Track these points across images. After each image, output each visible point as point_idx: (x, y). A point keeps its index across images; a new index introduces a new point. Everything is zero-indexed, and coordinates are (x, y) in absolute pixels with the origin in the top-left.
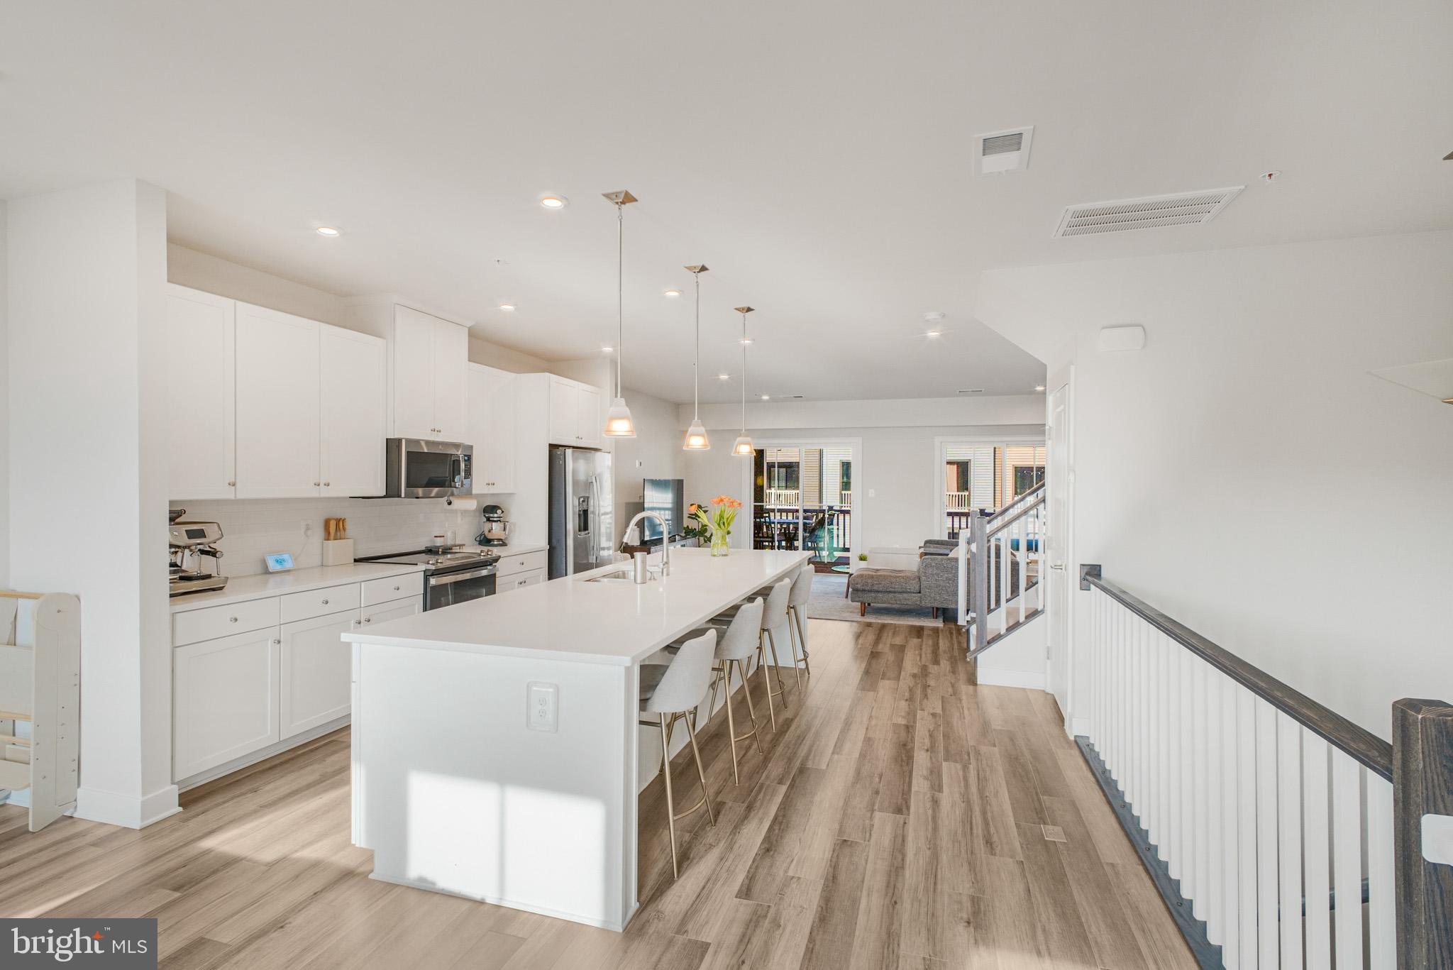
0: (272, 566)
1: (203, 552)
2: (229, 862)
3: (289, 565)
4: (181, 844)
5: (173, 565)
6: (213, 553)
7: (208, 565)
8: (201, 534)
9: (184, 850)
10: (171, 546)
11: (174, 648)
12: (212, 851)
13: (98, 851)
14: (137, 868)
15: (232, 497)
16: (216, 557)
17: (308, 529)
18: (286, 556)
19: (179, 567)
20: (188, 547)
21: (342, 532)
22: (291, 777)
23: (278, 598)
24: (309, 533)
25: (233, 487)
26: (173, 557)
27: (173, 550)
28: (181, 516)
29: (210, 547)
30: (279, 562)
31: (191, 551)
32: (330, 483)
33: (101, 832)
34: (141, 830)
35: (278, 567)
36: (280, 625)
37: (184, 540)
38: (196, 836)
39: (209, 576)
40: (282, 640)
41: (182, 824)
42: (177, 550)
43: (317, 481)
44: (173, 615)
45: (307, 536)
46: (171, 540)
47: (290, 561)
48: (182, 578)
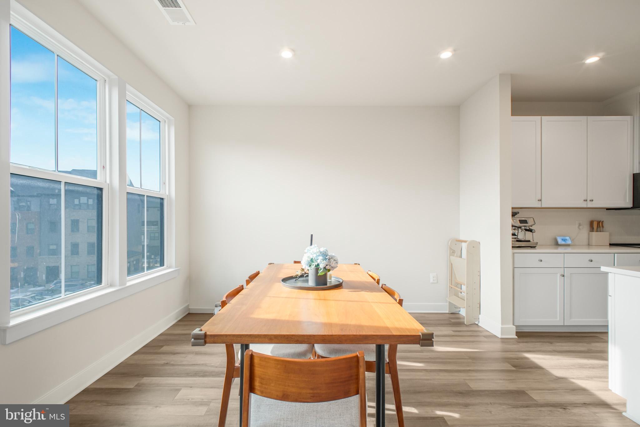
0: (560, 241)
1: (526, 230)
2: (538, 367)
3: (569, 242)
4: (516, 350)
5: (513, 235)
6: (530, 230)
7: (529, 236)
8: (525, 222)
9: (518, 353)
10: (513, 226)
11: (514, 268)
12: (529, 359)
13: (485, 339)
14: (499, 351)
15: (540, 206)
16: (532, 232)
17: (580, 225)
18: (567, 238)
19: (516, 235)
20: (520, 227)
21: (601, 228)
22: (570, 344)
23: (563, 254)
24: (581, 227)
25: (540, 202)
26: (514, 231)
27: (514, 228)
28: (517, 214)
29: (529, 228)
30: (564, 240)
31: (521, 229)
32: (594, 200)
33: (487, 334)
34: (501, 338)
35: (563, 243)
36: (564, 268)
37: (518, 224)
38: (523, 350)
39: (529, 241)
40: (565, 275)
41: (517, 343)
42: (515, 228)
43: (585, 198)
44: (514, 253)
45: (579, 229)
46: (513, 223)
47: (570, 240)
48: (517, 241)
